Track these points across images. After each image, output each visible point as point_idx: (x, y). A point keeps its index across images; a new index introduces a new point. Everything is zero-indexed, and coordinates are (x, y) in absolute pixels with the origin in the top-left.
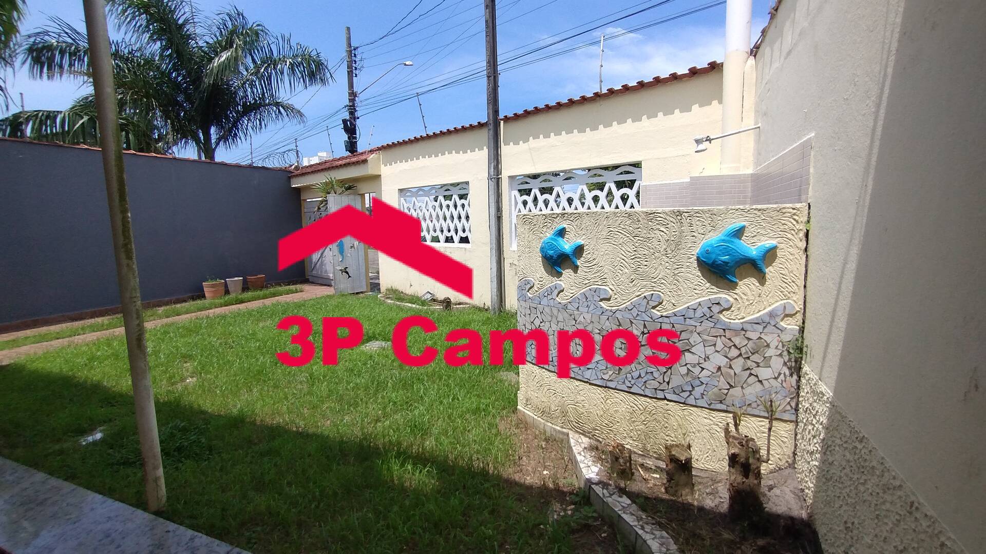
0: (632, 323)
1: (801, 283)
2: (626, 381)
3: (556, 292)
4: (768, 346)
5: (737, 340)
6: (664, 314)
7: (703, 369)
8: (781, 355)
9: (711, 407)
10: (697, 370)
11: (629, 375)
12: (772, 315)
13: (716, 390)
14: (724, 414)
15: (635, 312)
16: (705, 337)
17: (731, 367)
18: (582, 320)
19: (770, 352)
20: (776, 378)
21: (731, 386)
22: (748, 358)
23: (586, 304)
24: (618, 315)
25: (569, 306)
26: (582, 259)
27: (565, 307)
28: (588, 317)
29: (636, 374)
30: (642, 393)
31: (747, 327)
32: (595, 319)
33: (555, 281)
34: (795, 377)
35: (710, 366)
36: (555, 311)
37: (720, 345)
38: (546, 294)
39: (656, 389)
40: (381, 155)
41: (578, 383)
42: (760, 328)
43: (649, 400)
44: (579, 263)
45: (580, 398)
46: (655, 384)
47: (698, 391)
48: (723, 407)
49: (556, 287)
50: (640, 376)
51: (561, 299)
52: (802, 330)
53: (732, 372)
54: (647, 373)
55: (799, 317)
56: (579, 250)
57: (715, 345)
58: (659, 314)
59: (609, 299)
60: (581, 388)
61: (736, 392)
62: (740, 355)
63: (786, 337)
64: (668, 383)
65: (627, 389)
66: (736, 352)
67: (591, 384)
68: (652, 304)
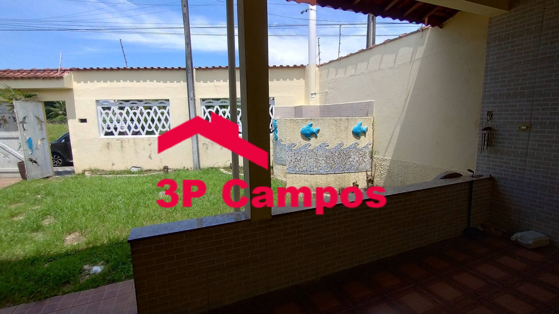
0: (335, 152)
1: (372, 136)
2: (334, 170)
3: (308, 146)
4: (366, 153)
5: (361, 153)
6: (344, 148)
7: (353, 162)
8: (369, 155)
9: (356, 172)
10: (352, 163)
11: (335, 168)
12: (367, 145)
13: (356, 167)
14: (358, 173)
15: (336, 149)
16: (354, 153)
17: (359, 160)
18: (319, 154)
19: (367, 154)
20: (368, 161)
21: (360, 165)
22: (363, 157)
23: (320, 148)
24: (331, 150)
25: (314, 150)
26: (319, 134)
27: (312, 151)
28: (321, 153)
29: (336, 168)
30: (338, 173)
31: (363, 149)
32: (324, 153)
33: (307, 142)
34: (371, 160)
35: (355, 161)
36: (308, 153)
37: (357, 154)
38: (303, 147)
39: (342, 171)
40: (72, 75)
41: (317, 175)
42: (365, 148)
43: (340, 174)
44: (318, 135)
45: (318, 180)
46: (342, 169)
47: (353, 168)
48: (358, 171)
49: (308, 144)
50: (338, 168)
51: (311, 148)
52: (372, 148)
53: (359, 161)
54: (340, 166)
55: (372, 145)
56: (318, 131)
57: (356, 155)
58: (343, 148)
59: (328, 146)
60: (318, 177)
61: (360, 166)
62: (361, 156)
63: (370, 150)
64: (345, 168)
65: (334, 173)
66: (360, 156)
67: (322, 174)
68: (341, 145)
